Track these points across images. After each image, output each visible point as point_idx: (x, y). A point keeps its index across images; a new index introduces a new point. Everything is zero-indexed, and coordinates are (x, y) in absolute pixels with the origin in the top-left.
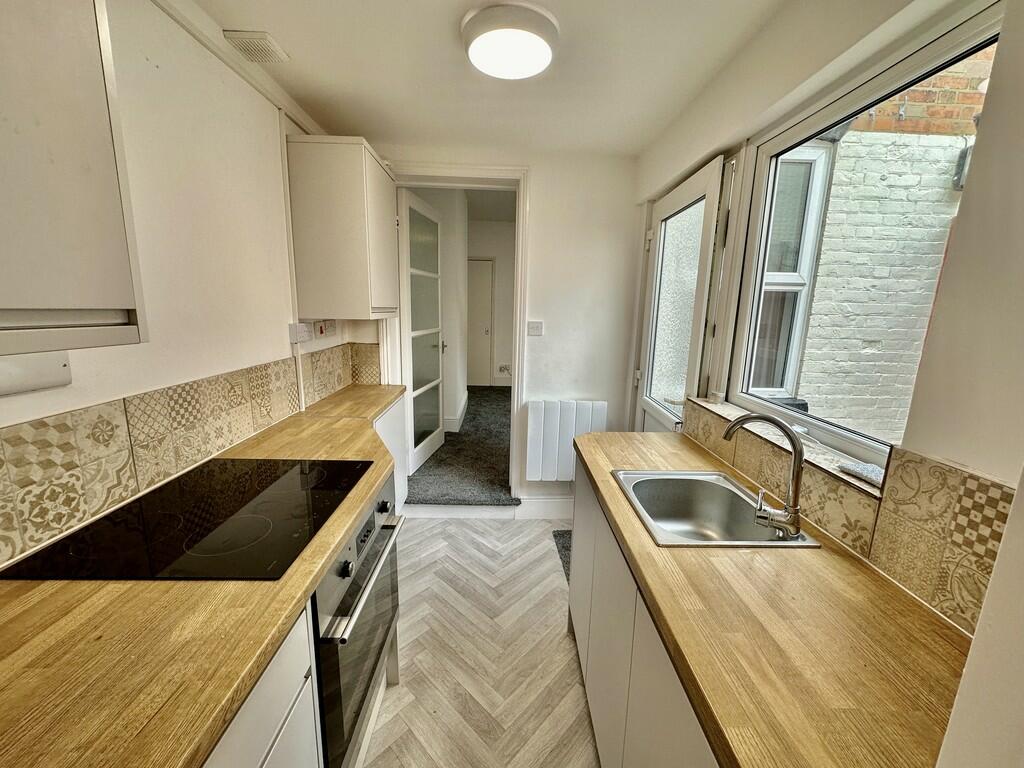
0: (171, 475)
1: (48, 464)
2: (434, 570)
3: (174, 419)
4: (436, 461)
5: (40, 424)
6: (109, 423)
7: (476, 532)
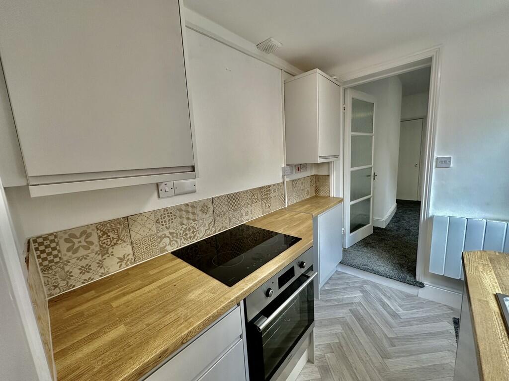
0: (227, 228)
1: (188, 219)
2: (350, 308)
3: (229, 206)
4: (366, 243)
5: (187, 205)
6: (207, 206)
7: (385, 295)
